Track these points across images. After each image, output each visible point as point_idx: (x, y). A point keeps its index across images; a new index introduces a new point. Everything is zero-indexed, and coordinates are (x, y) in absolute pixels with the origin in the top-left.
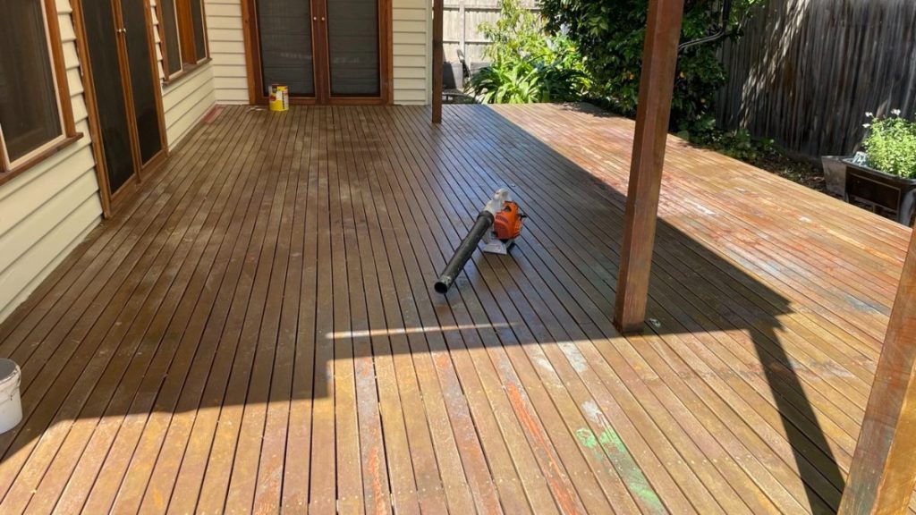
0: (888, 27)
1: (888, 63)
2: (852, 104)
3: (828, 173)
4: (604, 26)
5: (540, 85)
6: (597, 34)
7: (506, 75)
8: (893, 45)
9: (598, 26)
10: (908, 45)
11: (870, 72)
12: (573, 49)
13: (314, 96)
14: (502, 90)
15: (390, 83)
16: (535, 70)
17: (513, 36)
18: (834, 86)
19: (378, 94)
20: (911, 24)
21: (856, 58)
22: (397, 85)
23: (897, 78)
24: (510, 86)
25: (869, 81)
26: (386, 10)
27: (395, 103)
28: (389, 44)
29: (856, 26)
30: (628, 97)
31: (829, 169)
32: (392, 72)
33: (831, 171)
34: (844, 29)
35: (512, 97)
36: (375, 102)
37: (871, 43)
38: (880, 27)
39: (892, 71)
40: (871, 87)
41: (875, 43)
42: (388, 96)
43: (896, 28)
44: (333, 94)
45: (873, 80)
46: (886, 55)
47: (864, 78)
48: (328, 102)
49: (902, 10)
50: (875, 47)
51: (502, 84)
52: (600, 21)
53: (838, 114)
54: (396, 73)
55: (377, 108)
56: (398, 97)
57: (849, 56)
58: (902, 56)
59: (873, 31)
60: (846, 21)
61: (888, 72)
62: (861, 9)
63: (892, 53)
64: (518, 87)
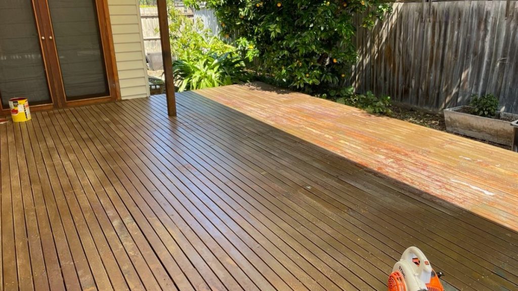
0: (465, 22)
1: (467, 44)
2: (441, 71)
3: (449, 120)
4: (278, 31)
5: (221, 71)
6: (274, 37)
7: (196, 66)
8: (471, 33)
9: (275, 31)
10: (482, 34)
11: (454, 50)
12: (252, 47)
13: (51, 102)
14: (195, 77)
15: (117, 84)
16: (216, 61)
17: (180, 35)
18: (426, 60)
19: (107, 93)
20: (484, 19)
21: (442, 42)
22: (122, 84)
23: (475, 54)
24: (201, 74)
25: (453, 56)
26: (106, 27)
27: (123, 99)
28: (112, 53)
29: (440, 22)
30: (301, 78)
31: (449, 117)
32: (117, 75)
33: (451, 119)
34: (431, 24)
35: (203, 81)
36: (106, 100)
37: (452, 32)
38: (459, 23)
39: (471, 50)
40: (455, 60)
41: (456, 33)
42: (116, 93)
43: (472, 22)
44: (69, 98)
45: (456, 56)
46: (465, 40)
47: (449, 55)
48: (65, 106)
49: (476, 10)
50: (456, 35)
51: (194, 72)
52: (276, 28)
53: (431, 78)
54: (121, 75)
55: (110, 105)
56: (125, 94)
57: (436, 41)
58: (478, 39)
59: (453, 25)
60: (431, 19)
61: (468, 50)
62: (443, 11)
63: (470, 39)
64: (206, 73)
